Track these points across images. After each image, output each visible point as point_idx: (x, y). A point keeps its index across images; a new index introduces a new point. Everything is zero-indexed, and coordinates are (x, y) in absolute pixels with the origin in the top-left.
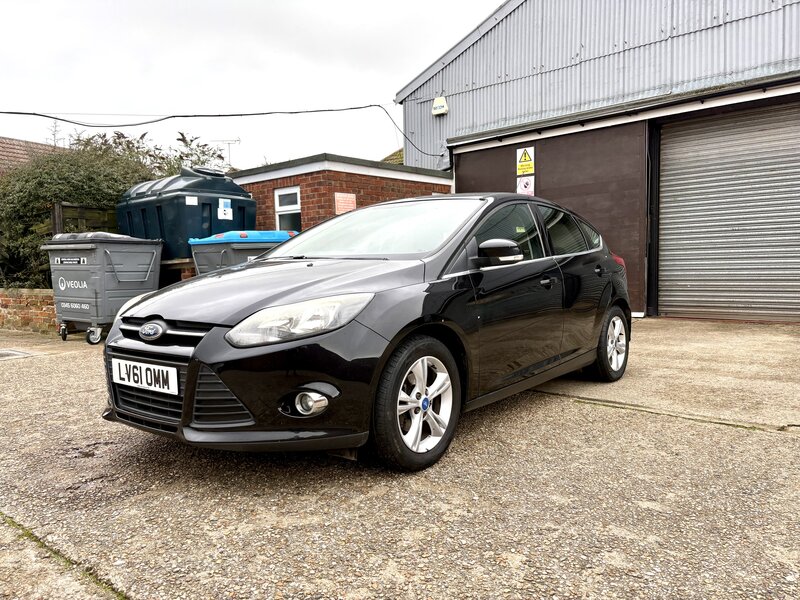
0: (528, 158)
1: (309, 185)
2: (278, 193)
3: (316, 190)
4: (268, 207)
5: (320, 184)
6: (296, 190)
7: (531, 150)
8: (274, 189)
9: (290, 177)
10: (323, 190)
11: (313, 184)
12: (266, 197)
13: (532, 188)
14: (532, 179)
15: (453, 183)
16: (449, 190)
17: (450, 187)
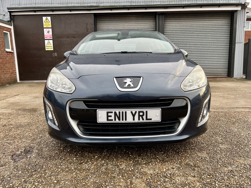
0: (48, 21)
7: (49, 18)
13: (51, 33)
14: (51, 29)
15: (12, 28)
16: (11, 31)
17: (11, 29)
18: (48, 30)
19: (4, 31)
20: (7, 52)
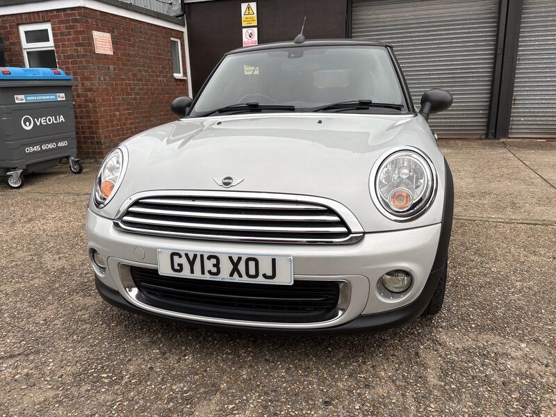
0: (251, 12)
1: (61, 22)
2: (23, 29)
3: (72, 27)
4: (12, 44)
5: (76, 21)
6: (47, 26)
7: (253, 5)
8: (18, 24)
9: (38, 12)
10: (79, 27)
11: (68, 21)
12: (10, 33)
13: (255, 38)
14: (255, 30)
15: (185, 30)
16: (183, 36)
17: (183, 32)
18: (250, 30)
19: (172, 39)
20: (177, 80)
